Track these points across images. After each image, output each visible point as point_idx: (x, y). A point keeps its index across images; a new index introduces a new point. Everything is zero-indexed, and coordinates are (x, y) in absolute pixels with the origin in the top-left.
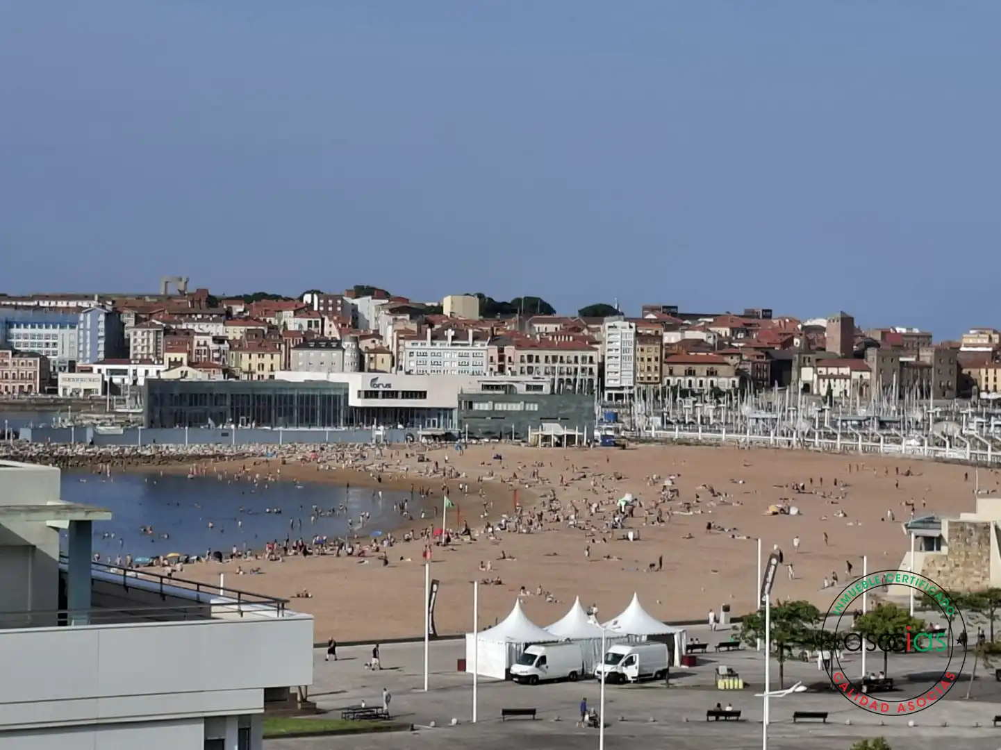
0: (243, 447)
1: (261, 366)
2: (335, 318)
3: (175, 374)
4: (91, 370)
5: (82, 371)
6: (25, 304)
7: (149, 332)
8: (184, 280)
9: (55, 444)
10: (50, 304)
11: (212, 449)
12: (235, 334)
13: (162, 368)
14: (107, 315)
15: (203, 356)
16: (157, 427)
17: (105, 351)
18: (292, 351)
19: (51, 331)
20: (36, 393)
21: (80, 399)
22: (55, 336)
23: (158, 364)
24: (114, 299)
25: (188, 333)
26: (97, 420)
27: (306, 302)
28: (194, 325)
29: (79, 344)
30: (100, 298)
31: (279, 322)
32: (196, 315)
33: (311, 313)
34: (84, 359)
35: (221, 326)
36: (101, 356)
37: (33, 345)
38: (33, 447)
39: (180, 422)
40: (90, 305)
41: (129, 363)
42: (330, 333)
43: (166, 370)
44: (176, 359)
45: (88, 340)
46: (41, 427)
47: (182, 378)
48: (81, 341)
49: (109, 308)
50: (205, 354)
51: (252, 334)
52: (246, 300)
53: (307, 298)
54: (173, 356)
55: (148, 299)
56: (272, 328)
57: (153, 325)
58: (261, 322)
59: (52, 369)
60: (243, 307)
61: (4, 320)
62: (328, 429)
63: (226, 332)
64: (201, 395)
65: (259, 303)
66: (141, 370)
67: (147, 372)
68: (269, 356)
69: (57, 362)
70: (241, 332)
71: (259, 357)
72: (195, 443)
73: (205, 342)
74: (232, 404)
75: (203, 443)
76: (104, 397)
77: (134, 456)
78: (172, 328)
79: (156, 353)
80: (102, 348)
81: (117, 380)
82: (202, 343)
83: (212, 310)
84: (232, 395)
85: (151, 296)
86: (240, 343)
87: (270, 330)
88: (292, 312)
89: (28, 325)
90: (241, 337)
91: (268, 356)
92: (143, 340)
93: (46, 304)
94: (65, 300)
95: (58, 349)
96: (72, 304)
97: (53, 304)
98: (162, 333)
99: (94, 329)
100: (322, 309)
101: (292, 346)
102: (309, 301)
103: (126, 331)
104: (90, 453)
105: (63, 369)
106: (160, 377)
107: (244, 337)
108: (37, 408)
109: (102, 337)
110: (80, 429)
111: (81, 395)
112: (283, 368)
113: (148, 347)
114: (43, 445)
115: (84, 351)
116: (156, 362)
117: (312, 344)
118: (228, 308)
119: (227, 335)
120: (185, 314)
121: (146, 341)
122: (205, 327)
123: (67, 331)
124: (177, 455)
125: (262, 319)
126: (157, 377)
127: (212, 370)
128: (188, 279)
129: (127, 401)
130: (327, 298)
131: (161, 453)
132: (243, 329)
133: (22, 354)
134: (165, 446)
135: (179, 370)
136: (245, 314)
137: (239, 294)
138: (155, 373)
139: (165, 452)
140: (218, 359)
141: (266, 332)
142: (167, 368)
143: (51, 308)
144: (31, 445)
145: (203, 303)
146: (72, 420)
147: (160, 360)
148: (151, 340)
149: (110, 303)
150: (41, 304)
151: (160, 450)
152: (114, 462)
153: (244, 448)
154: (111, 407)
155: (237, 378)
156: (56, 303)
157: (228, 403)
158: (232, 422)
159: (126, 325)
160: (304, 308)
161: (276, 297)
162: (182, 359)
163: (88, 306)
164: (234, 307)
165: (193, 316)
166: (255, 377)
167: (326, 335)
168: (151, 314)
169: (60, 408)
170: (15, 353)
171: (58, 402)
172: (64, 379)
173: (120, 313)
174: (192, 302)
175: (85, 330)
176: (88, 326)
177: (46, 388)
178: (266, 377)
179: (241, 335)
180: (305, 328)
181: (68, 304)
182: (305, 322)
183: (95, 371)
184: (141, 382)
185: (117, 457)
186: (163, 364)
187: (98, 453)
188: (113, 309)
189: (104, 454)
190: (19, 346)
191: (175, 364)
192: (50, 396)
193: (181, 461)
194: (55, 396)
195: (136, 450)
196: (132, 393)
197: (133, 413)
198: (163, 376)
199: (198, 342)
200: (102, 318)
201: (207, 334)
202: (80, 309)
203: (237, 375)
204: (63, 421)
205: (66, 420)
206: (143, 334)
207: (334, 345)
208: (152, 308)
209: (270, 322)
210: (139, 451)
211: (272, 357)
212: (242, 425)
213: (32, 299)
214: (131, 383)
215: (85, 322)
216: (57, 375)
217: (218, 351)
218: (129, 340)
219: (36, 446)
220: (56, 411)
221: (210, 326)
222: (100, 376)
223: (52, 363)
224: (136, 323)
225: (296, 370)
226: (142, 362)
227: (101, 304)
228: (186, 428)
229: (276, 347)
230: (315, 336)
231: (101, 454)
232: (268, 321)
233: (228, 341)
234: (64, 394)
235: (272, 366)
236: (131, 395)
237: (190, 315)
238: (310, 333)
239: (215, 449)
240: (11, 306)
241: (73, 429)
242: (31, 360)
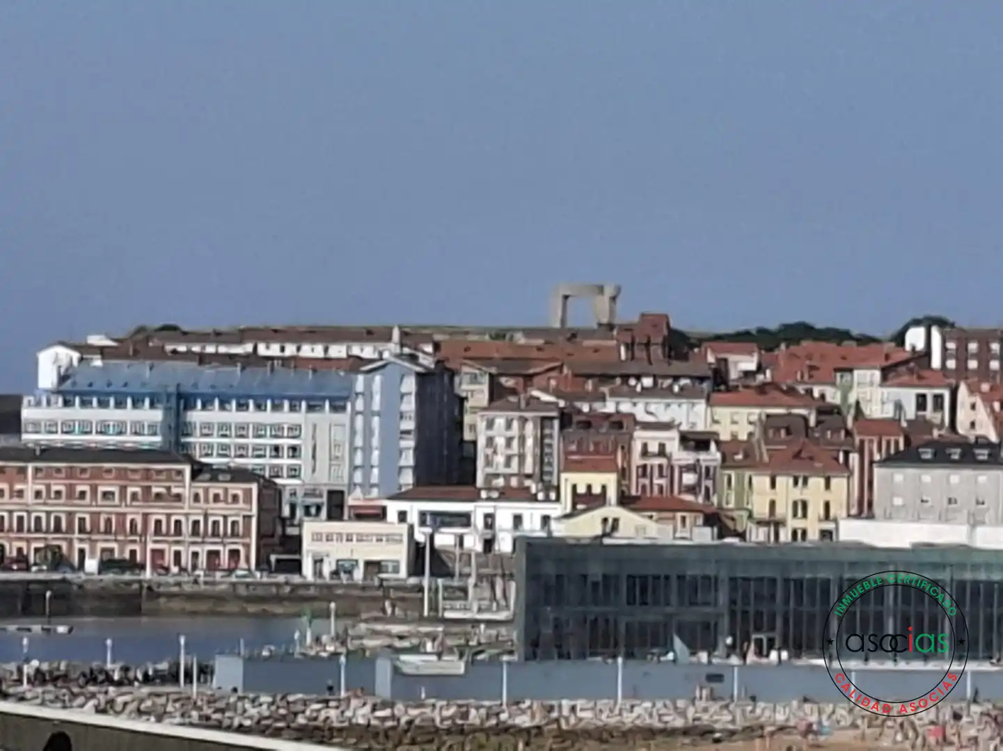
0: (758, 711)
1: (801, 508)
2: (985, 387)
3: (587, 526)
4: (381, 515)
5: (360, 517)
6: (223, 349)
7: (524, 421)
8: (609, 292)
9: (300, 696)
10: (283, 349)
11: (683, 714)
12: (735, 428)
13: (555, 510)
14: (422, 378)
15: (657, 481)
16: (548, 657)
17: (417, 469)
18: (876, 470)
19: (285, 417)
20: (248, 570)
21: (355, 586)
22: (295, 430)
23: (547, 500)
24: (438, 337)
25: (619, 423)
26: (401, 637)
27: (914, 348)
28: (635, 404)
29: (353, 450)
30: (404, 334)
31: (845, 398)
32: (638, 378)
33: (926, 373)
34: (367, 486)
35: (701, 406)
36: (408, 479)
37: (242, 451)
38: (248, 706)
39: (606, 646)
40: (381, 354)
41: (475, 498)
42: (973, 425)
43: (567, 516)
44: (589, 487)
45: (375, 441)
46: (265, 653)
47: (605, 535)
48: (359, 442)
49: (427, 361)
50: (661, 476)
51: (777, 430)
52: (764, 340)
53: (915, 338)
54: (582, 480)
55: (521, 339)
56: (827, 411)
57: (533, 403)
58: (802, 396)
59: (286, 511)
60: (755, 358)
61: (172, 389)
62: (972, 666)
63: (715, 422)
64: (657, 578)
65: (793, 348)
66: (504, 513)
67: (518, 519)
68: (822, 481)
69: (300, 493)
70: (751, 423)
71: (796, 483)
72: (643, 699)
73: (662, 446)
74: (733, 602)
75: (661, 698)
76: (413, 581)
77: (491, 728)
78: (580, 412)
79: (541, 475)
80: (408, 459)
81: (444, 539)
82: (654, 448)
83: (677, 367)
84: (733, 580)
85: (529, 332)
86: (748, 449)
87: (823, 418)
88: (877, 374)
89: (229, 402)
90: (751, 435)
91: (817, 482)
92: (509, 441)
93: (274, 350)
94: (275, 340)
95: (304, 462)
96: (338, 351)
97: (290, 350)
98: (556, 423)
99: (391, 413)
100: (951, 364)
101: (877, 457)
102: (920, 346)
103: (467, 419)
104: (384, 719)
105: (313, 511)
106: (550, 532)
107: (757, 435)
108: (252, 609)
109: (408, 432)
110: (361, 660)
111: (359, 574)
112: (854, 511)
113: (522, 457)
114: (269, 699)
115: (367, 467)
116: (541, 496)
117: (927, 454)
118: (718, 360)
119: (715, 428)
120: (613, 377)
121: (515, 443)
122: (660, 410)
123: (326, 416)
124: (597, 728)
125: (801, 389)
126: (543, 534)
127: (679, 515)
128: (619, 290)
129: (471, 591)
130: (963, 338)
131: (557, 720)
132: (755, 413)
133: (214, 474)
134: (566, 703)
135: (599, 513)
136: (760, 377)
137: (742, 328)
138: (537, 523)
139: (567, 719)
140: (692, 489)
141: (812, 422)
142: (568, 510)
143: (285, 361)
144: (240, 699)
145: (657, 351)
146: (341, 639)
147: (551, 490)
148: (530, 442)
149: (429, 348)
150: (262, 350)
151: (555, 715)
152: (444, 743)
153: (763, 712)
154: (434, 607)
155: (742, 536)
156: (299, 349)
157: (723, 598)
158: (731, 649)
159: (467, 405)
160: (906, 362)
161: (840, 336)
162: (604, 488)
163: (376, 356)
164: (732, 358)
165: (632, 382)
166: (785, 536)
167: (961, 431)
168: (531, 376)
169: (307, 607)
170: (199, 471)
171: (302, 592)
172: (317, 537)
173: (453, 373)
174: (630, 347)
175: (368, 413)
176: (376, 406)
177: (273, 558)
178: (813, 535)
179: (751, 428)
180: (910, 411)
181: (326, 350)
182: (908, 396)
183: (392, 515)
184: (504, 545)
185: (449, 731)
186: (558, 499)
187: (404, 720)
188: (438, 362)
189: (417, 722)
190: (207, 455)
191: (588, 500)
192: (281, 578)
193: (606, 742)
194: (296, 579)
195: (497, 714)
196: (484, 571)
197: (490, 623)
198: (560, 530)
199: (645, 446)
200: (410, 385)
201: (666, 426)
202: (356, 363)
203: (740, 529)
204: (317, 640)
205: (324, 638)
206: (509, 425)
207: (983, 454)
208: (528, 361)
209: (823, 397)
210: (504, 716)
211: (828, 486)
212: (759, 653)
213: (241, 336)
214: (479, 548)
215: (368, 395)
216: (300, 525)
217: (692, 468)
218: (474, 443)
219: (253, 701)
220: (299, 615)
221: (674, 407)
222: (404, 528)
223: (286, 497)
224: (492, 398)
225: (888, 517)
226: (506, 495)
227: (406, 350)
228: (620, 660)
229: (837, 459)
230: (936, 433)
231: (410, 723)
232: (816, 394)
233: (718, 443)
234: (318, 573)
235: (827, 505)
236: (480, 577)
237: (625, 378)
238: (921, 424)
239: (691, 713)
240: (189, 355)
241: (343, 659)
242: (237, 489)
